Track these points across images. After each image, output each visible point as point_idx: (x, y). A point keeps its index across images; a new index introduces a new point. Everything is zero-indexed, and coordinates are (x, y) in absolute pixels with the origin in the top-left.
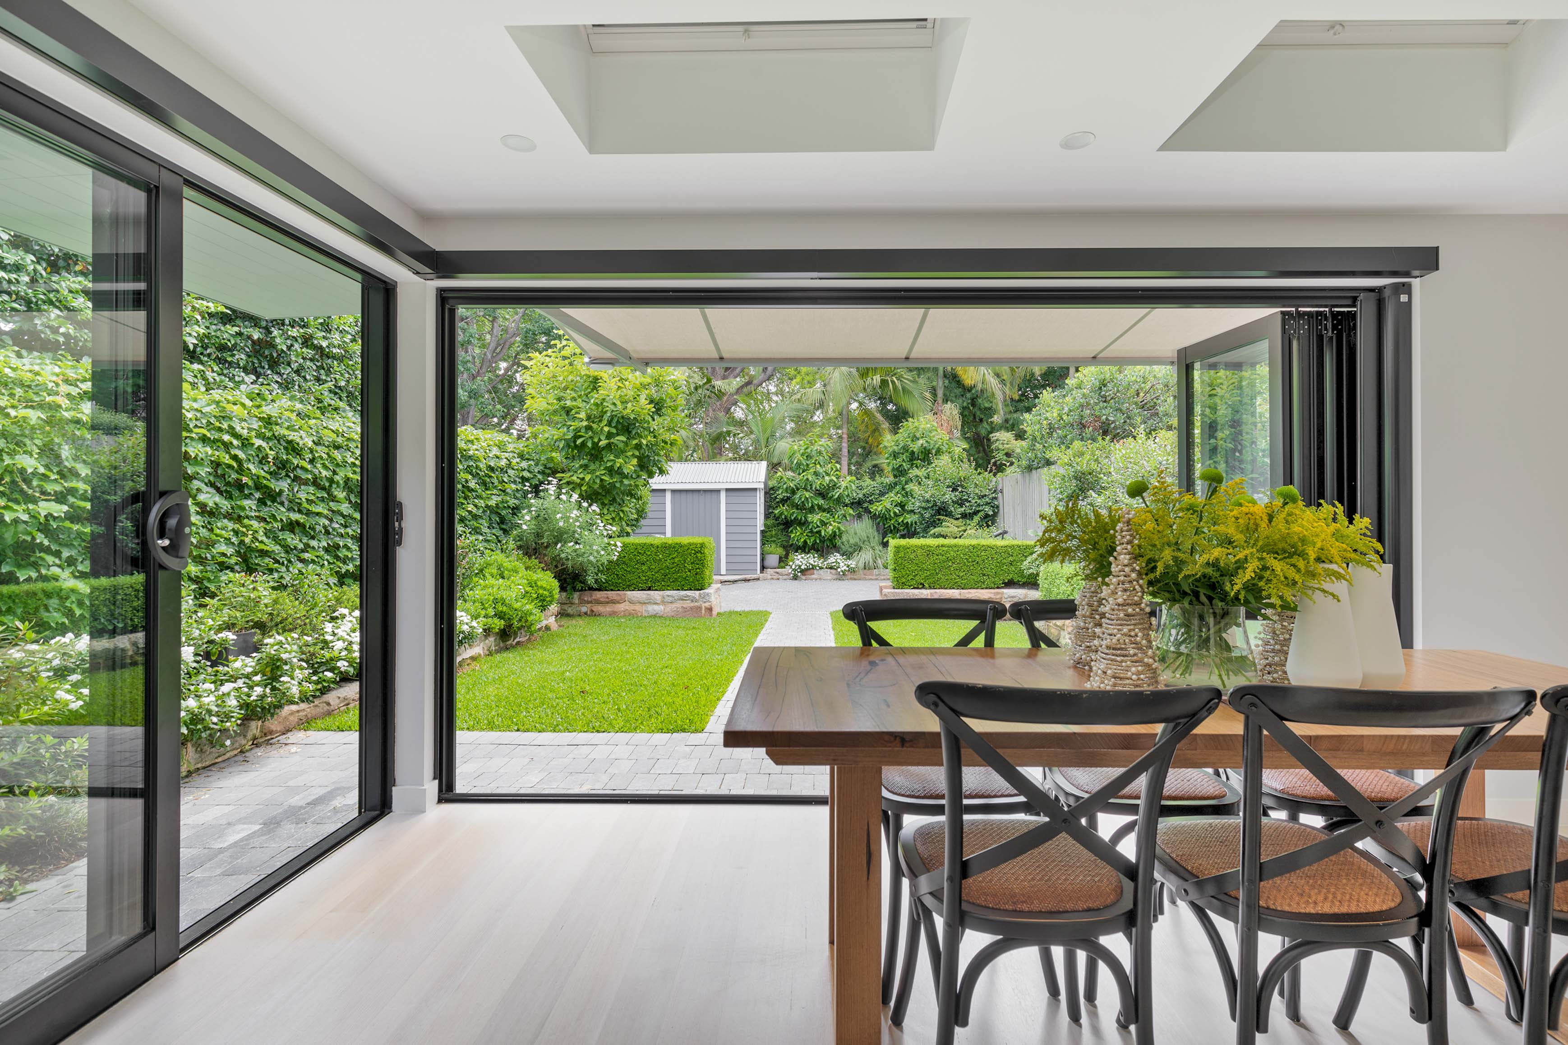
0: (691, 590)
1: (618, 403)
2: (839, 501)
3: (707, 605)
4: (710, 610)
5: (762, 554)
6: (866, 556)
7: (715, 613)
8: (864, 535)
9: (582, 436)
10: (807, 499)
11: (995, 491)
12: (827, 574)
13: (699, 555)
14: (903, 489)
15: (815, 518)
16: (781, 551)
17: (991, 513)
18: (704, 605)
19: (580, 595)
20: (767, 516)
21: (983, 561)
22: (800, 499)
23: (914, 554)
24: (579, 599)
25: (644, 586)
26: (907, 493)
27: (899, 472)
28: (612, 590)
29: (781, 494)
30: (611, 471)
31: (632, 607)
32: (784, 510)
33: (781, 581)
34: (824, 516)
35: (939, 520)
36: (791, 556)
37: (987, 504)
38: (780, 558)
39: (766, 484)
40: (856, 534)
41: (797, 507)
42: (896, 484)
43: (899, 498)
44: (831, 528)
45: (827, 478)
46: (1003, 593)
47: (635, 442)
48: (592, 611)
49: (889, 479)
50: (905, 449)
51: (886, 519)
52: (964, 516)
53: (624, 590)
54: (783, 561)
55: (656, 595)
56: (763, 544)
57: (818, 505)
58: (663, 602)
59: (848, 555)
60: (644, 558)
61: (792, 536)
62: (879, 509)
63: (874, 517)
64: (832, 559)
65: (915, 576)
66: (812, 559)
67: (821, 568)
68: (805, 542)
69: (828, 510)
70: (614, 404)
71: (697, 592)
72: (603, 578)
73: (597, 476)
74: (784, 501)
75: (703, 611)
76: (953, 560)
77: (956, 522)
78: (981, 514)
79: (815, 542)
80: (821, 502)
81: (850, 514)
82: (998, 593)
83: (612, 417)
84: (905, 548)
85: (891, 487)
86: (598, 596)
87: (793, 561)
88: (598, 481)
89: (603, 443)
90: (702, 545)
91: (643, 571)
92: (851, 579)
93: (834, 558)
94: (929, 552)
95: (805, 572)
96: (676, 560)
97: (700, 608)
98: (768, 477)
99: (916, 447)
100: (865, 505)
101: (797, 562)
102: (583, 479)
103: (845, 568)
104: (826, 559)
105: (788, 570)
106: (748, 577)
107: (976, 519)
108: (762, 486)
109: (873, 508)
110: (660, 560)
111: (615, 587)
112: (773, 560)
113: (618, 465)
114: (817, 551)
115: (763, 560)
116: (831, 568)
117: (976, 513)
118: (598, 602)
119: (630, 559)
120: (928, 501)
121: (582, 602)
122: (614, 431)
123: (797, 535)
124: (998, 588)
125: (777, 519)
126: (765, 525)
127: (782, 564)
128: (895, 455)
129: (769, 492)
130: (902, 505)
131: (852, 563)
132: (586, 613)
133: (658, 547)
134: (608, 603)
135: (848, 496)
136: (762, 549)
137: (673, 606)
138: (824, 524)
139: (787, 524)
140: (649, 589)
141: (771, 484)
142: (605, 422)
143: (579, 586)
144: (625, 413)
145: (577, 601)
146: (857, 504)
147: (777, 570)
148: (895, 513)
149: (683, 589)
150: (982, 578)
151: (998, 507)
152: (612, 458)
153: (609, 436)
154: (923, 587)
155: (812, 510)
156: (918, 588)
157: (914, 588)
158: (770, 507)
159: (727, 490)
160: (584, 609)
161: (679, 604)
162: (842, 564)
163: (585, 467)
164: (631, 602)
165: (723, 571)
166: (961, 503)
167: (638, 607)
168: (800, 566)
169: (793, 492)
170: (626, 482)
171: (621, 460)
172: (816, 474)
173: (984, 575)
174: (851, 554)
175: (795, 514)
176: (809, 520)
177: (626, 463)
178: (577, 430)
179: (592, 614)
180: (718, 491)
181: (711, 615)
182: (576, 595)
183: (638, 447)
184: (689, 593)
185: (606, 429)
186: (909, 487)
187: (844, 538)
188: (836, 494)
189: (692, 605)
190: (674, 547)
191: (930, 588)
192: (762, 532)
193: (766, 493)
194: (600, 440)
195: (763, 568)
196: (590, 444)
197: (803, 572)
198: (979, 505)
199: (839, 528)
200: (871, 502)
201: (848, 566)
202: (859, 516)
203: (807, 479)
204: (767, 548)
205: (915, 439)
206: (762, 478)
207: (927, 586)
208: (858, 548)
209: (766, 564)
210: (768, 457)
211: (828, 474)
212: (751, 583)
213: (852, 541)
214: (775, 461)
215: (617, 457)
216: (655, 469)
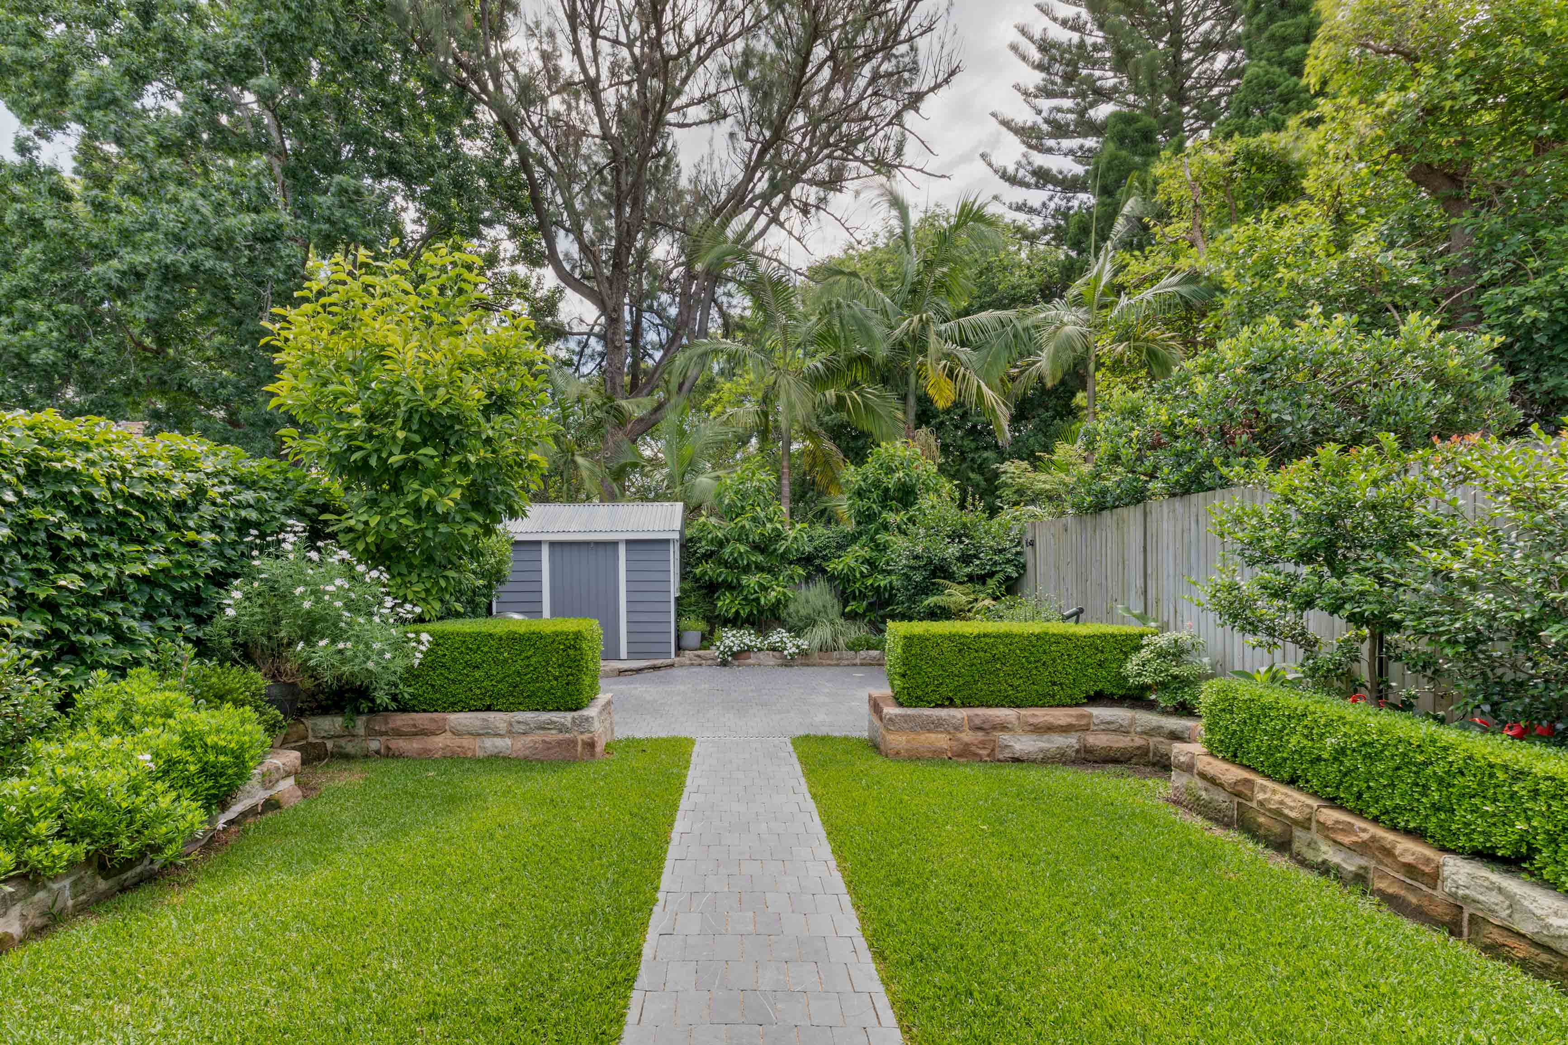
0: (558, 709)
1: (420, 388)
2: (783, 557)
3: (586, 737)
4: (591, 745)
5: (678, 630)
6: (822, 633)
7: (599, 749)
8: (819, 604)
9: (360, 448)
10: (740, 554)
11: (1019, 543)
12: (768, 658)
13: (571, 652)
14: (873, 540)
15: (752, 581)
16: (703, 626)
17: (1015, 575)
18: (580, 738)
19: (368, 721)
20: (683, 577)
21: (1054, 660)
22: (732, 553)
23: (937, 650)
24: (367, 727)
25: (478, 704)
26: (877, 546)
27: (866, 517)
28: (424, 711)
29: (704, 547)
30: (417, 511)
31: (458, 741)
32: (708, 569)
33: (704, 668)
34: (764, 578)
35: (934, 584)
36: (718, 633)
37: (1009, 561)
38: (703, 635)
39: (681, 533)
40: (807, 602)
41: (726, 564)
42: (860, 534)
43: (866, 553)
44: (773, 594)
45: (769, 525)
46: (1090, 716)
47: (455, 459)
48: (388, 748)
49: (850, 527)
50: (877, 484)
51: (849, 581)
52: (971, 578)
53: (444, 710)
54: (707, 640)
55: (498, 719)
56: (679, 615)
57: (755, 563)
58: (510, 733)
59: (797, 631)
60: (477, 657)
61: (720, 604)
62: (840, 567)
63: (831, 578)
64: (774, 638)
65: (938, 686)
66: (746, 637)
67: (760, 650)
68: (737, 613)
69: (770, 571)
70: (413, 389)
71: (569, 715)
72: (406, 692)
73: (392, 519)
74: (707, 556)
75: (579, 748)
76: (1002, 659)
77: (961, 587)
78: (1000, 576)
79: (751, 613)
80: (760, 558)
81: (799, 575)
82: (1083, 716)
83: (411, 412)
84: (922, 639)
85: (854, 538)
86: (399, 723)
87: (720, 639)
88: (394, 527)
89: (396, 459)
90: (578, 636)
91: (476, 680)
92: (803, 665)
93: (778, 636)
94: (962, 644)
95: (739, 655)
96: (533, 660)
97: (574, 742)
98: (687, 522)
99: (891, 482)
100: (817, 562)
101: (727, 642)
102: (366, 523)
103: (794, 649)
104: (766, 636)
105: (713, 652)
106: (658, 662)
107: (991, 583)
108: (677, 536)
109: (830, 567)
110: (505, 661)
111: (431, 706)
112: (692, 638)
113: (426, 499)
114: (753, 624)
115: (678, 638)
116: (774, 649)
117: (991, 574)
118: (398, 733)
119: (455, 660)
120: (917, 557)
121: (372, 733)
122: (417, 438)
123: (725, 603)
124: (1077, 705)
125: (697, 580)
126: (682, 590)
127: (705, 643)
128: (860, 494)
129: (687, 545)
130: (871, 563)
131: (804, 643)
132: (378, 752)
133: (501, 639)
134: (415, 734)
135: (797, 550)
136: (677, 622)
137: (529, 738)
138: (764, 588)
139: (711, 588)
140: (489, 708)
141: (688, 533)
142: (399, 423)
143: (364, 706)
144: (433, 405)
145: (362, 731)
146: (806, 560)
147: (701, 652)
148: (861, 573)
149: (544, 709)
150: (1049, 690)
151: (1024, 567)
152: (415, 486)
153: (408, 447)
154: (952, 704)
155: (746, 570)
156: (942, 706)
157: (937, 706)
158: (688, 564)
159: (629, 542)
160: (374, 745)
161: (538, 737)
162: (789, 645)
163: (372, 503)
164: (456, 733)
165: (623, 654)
166: (965, 559)
167: (466, 742)
168: (731, 648)
169: (721, 544)
170: (443, 528)
171: (431, 491)
172: (754, 519)
173: (1054, 684)
174: (802, 629)
175: (723, 574)
176: (744, 582)
177: (441, 495)
178: (350, 437)
179: (389, 754)
180: (615, 544)
181: (593, 755)
182: (361, 722)
183: (464, 468)
184: (555, 716)
185: (401, 435)
186: (882, 537)
187: (792, 608)
188: (781, 547)
189: (561, 737)
190: (529, 639)
191: (963, 705)
192: (677, 599)
193: (682, 546)
194: (391, 454)
195: (679, 648)
196: (373, 462)
197: (735, 655)
198: (995, 563)
199: (784, 594)
200: (825, 558)
201: (798, 647)
202: (808, 579)
203: (743, 527)
204: (685, 622)
205: (890, 471)
206: (677, 524)
207: (958, 702)
208: (810, 622)
209: (684, 643)
210: (685, 498)
211: (771, 520)
212: (661, 673)
213: (803, 612)
214: (694, 502)
215: (425, 485)
216: (500, 508)
